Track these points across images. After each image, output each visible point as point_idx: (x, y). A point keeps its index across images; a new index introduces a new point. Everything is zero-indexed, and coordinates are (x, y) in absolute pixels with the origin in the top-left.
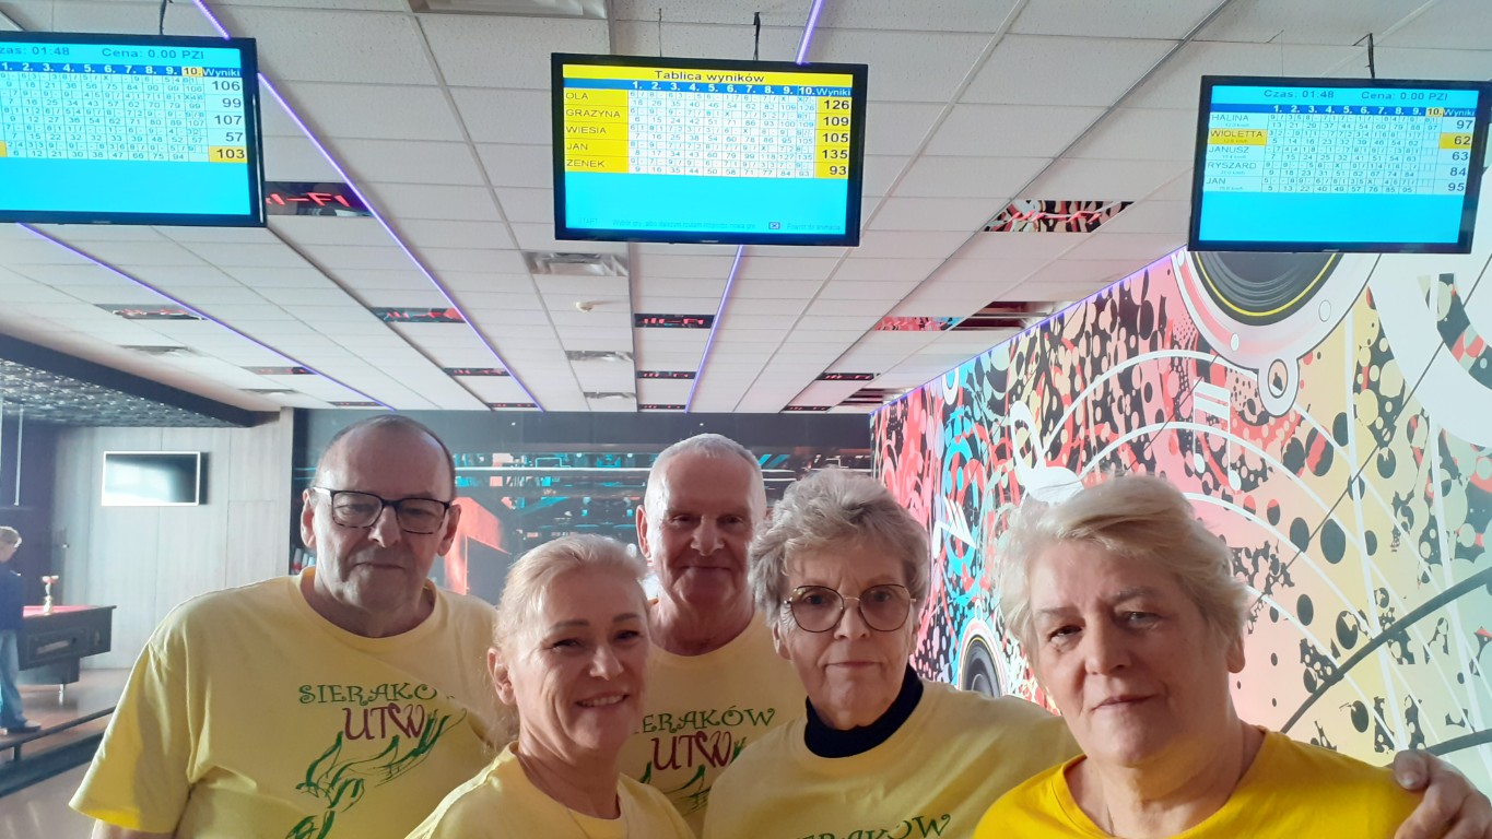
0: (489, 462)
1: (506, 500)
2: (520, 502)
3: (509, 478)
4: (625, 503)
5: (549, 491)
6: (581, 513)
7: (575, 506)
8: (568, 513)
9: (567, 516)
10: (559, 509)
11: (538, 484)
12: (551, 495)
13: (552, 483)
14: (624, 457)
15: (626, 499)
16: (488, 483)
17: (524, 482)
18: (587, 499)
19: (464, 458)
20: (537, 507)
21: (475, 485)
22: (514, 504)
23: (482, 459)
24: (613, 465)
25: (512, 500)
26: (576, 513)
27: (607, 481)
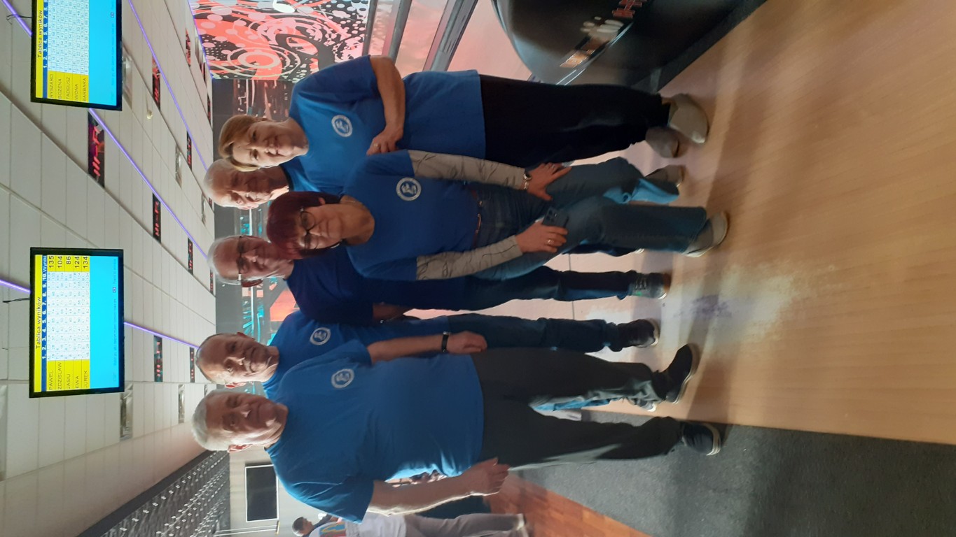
0: (248, 298)
1: (271, 287)
14: (243, 222)
16: (261, 298)
19: (246, 313)
21: (262, 306)
23: (246, 302)
24: (248, 228)
25: (271, 284)
27: (258, 230)
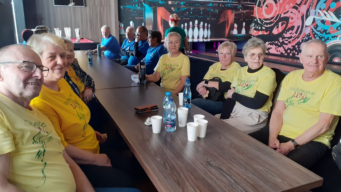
1: (172, 8)
2: (176, 9)
3: (173, 2)
4: (201, 10)
5: (183, 6)
6: (190, 12)
7: (189, 10)
8: (187, 13)
9: (187, 14)
10: (186, 11)
11: (180, 4)
12: (183, 7)
13: (184, 4)
15: (201, 9)
16: (168, 3)
17: (177, 3)
18: (192, 9)
20: (181, 10)
21: (164, 3)
22: (174, 9)
25: (174, 8)
26: (189, 13)
